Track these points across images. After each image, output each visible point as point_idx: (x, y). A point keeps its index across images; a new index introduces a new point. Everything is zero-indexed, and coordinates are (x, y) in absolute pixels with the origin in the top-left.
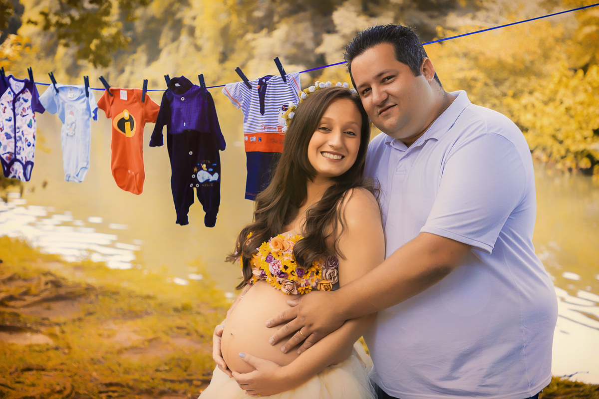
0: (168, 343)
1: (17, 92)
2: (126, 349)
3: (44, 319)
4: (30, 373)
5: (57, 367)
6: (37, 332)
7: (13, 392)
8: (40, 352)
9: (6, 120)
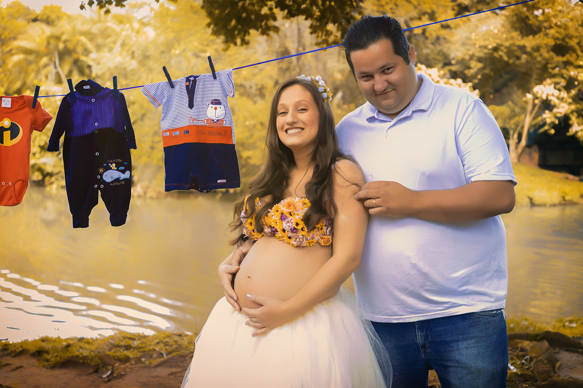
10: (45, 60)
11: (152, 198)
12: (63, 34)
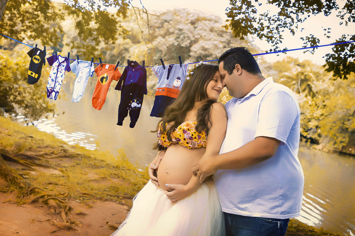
0: (110, 180)
1: (60, 62)
2: (92, 180)
3: (59, 164)
4: (51, 185)
5: (63, 184)
6: (56, 169)
7: (43, 192)
8: (56, 177)
9: (53, 73)
10: (294, 82)
11: (325, 152)
12: (305, 72)
